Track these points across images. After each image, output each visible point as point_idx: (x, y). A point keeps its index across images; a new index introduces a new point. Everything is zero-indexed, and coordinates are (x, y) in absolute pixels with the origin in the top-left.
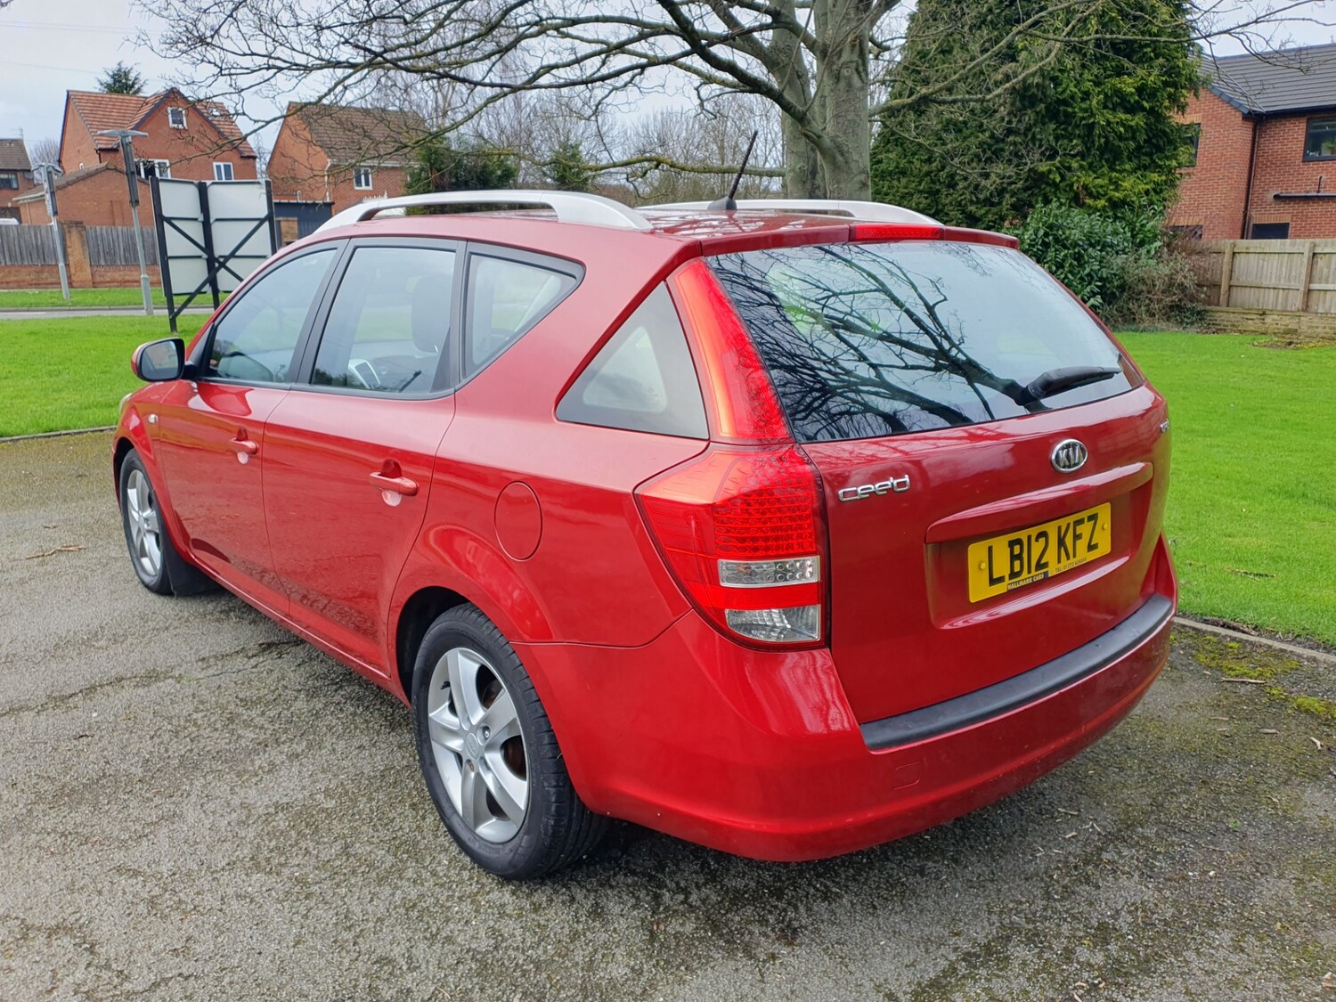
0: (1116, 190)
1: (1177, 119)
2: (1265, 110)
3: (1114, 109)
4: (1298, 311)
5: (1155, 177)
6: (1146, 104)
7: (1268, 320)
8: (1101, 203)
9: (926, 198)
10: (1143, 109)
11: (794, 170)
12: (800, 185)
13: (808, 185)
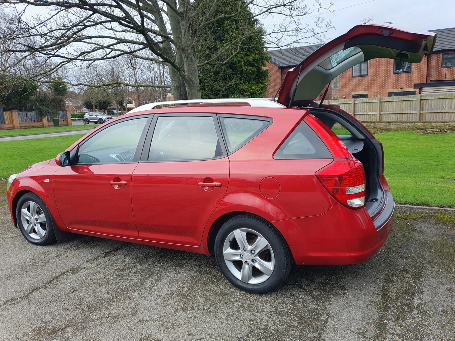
0: (251, 89)
1: (264, 69)
2: (283, 66)
3: (247, 66)
5: (261, 85)
6: (256, 64)
8: (248, 93)
10: (255, 66)
11: (174, 86)
12: (177, 91)
13: (179, 91)
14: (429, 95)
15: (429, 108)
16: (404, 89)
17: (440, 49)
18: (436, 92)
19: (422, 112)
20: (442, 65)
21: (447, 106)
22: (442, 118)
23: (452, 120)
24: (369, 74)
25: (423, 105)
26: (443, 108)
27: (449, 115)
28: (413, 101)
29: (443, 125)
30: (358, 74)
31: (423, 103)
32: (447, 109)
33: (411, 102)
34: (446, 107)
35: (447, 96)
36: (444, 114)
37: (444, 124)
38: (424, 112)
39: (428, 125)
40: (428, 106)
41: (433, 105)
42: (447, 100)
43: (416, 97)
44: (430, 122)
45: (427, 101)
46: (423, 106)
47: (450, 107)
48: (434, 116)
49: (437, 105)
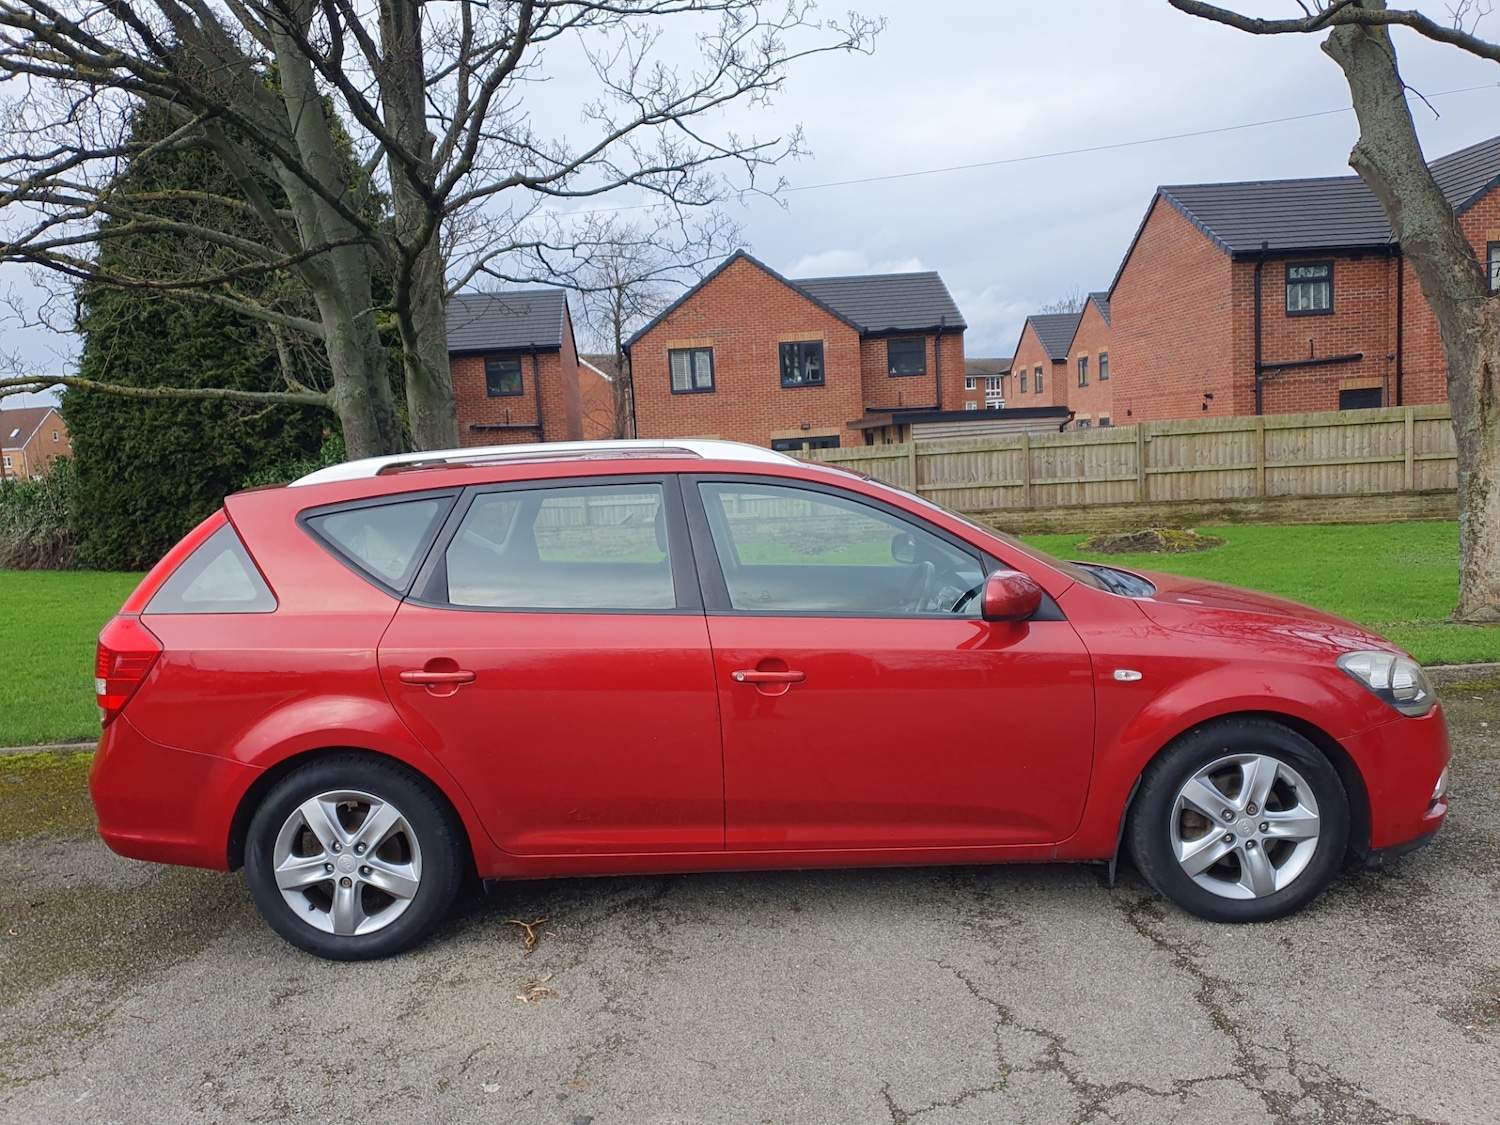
4: (584, 525)
7: (563, 535)
9: (185, 432)
11: (351, 396)
12: (360, 412)
13: (367, 411)
14: (935, 445)
16: (811, 430)
17: (881, 329)
18: (943, 435)
19: (921, 487)
20: (890, 369)
21: (980, 470)
22: (971, 503)
23: (995, 506)
24: (718, 387)
25: (922, 469)
26: (971, 476)
27: (988, 493)
28: (897, 460)
30: (688, 386)
31: (922, 464)
32: (980, 480)
33: (893, 463)
34: (977, 473)
35: (978, 445)
36: (974, 491)
37: (983, 516)
38: (927, 486)
40: (936, 472)
41: (946, 471)
42: (980, 457)
43: (903, 448)
45: (932, 459)
46: (922, 472)
47: (988, 474)
48: (951, 497)
49: (957, 469)
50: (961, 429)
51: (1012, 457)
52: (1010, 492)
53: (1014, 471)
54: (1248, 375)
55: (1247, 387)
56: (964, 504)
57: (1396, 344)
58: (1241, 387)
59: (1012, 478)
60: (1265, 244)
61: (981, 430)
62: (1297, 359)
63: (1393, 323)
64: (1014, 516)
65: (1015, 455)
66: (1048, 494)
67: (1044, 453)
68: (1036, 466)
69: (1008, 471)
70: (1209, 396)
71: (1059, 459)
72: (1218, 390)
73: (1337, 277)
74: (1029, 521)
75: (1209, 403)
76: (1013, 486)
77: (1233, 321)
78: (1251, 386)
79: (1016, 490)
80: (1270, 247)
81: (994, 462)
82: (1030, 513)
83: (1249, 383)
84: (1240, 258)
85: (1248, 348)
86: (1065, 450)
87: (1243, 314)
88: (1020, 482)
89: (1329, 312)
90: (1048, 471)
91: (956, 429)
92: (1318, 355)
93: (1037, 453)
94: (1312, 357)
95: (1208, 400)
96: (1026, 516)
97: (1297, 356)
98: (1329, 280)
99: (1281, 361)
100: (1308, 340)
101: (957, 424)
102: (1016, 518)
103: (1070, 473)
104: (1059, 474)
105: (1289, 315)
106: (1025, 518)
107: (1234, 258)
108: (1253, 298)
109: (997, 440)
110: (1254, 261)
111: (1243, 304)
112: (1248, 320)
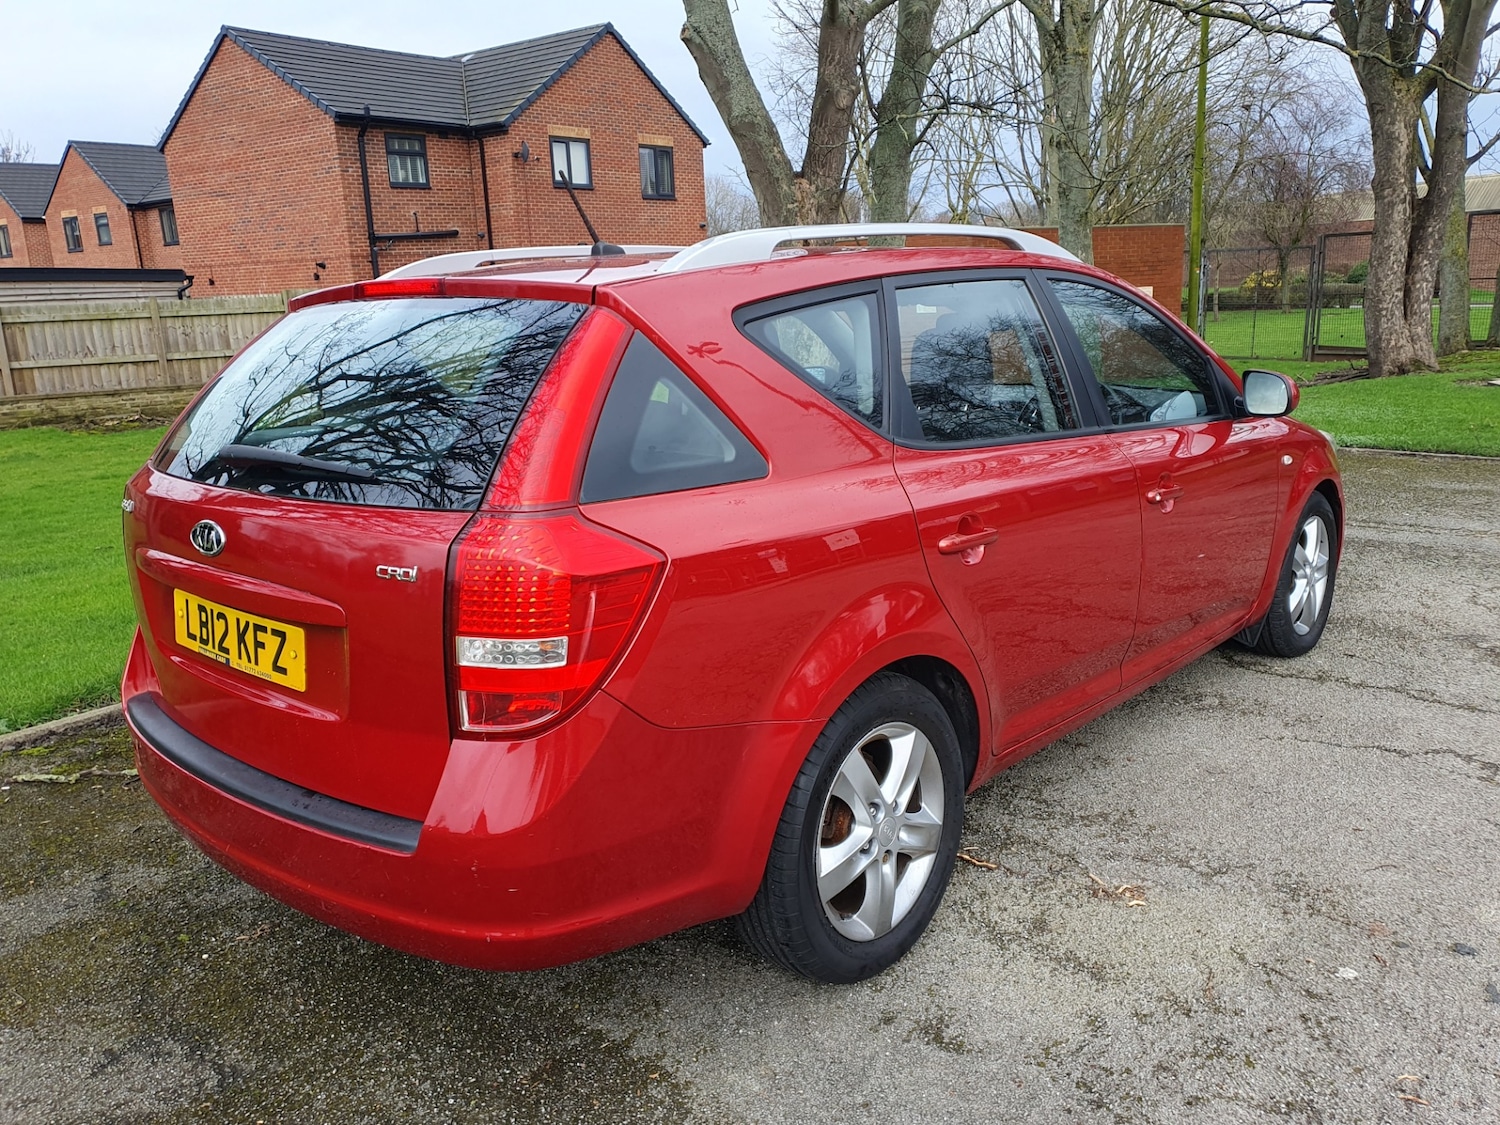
15: (41, 353)
19: (16, 365)
21: (97, 343)
23: (125, 386)
25: (15, 341)
26: (86, 351)
27: (112, 371)
29: (112, 405)
31: (13, 336)
32: (100, 355)
34: (94, 346)
35: (91, 312)
36: (93, 368)
37: (116, 398)
38: (25, 364)
39: (65, 408)
40: (35, 345)
41: (50, 344)
42: (96, 327)
44: (70, 397)
46: (15, 345)
47: (110, 347)
48: (62, 378)
49: (65, 341)
50: (54, 291)
51: (138, 327)
52: (142, 368)
53: (144, 344)
54: (364, 245)
55: (363, 257)
56: (82, 386)
57: (486, 223)
58: (358, 256)
59: (142, 353)
60: (367, 109)
61: (81, 294)
62: (405, 231)
63: (482, 203)
64: (157, 397)
65: (143, 325)
66: (190, 369)
67: (178, 323)
68: (171, 339)
69: (136, 344)
70: (322, 266)
71: (198, 330)
72: (331, 259)
73: (430, 152)
74: (176, 402)
75: (321, 272)
76: (144, 362)
77: (343, 187)
78: (367, 257)
79: (150, 367)
80: (372, 113)
81: (116, 333)
82: (176, 393)
83: (365, 254)
84: (343, 120)
85: (360, 217)
86: (204, 318)
87: (351, 181)
88: (153, 357)
89: (426, 187)
90: (186, 342)
91: (47, 291)
92: (423, 229)
93: (169, 322)
94: (418, 231)
95: (320, 269)
96: (172, 397)
97: (404, 229)
98: (423, 155)
99: (391, 233)
100: (412, 214)
101: (48, 285)
102: (159, 399)
103: (213, 346)
104: (200, 347)
105: (395, 186)
106: (171, 399)
107: (338, 120)
108: (359, 165)
109: (116, 306)
110: (357, 125)
111: (350, 170)
112: (358, 188)
